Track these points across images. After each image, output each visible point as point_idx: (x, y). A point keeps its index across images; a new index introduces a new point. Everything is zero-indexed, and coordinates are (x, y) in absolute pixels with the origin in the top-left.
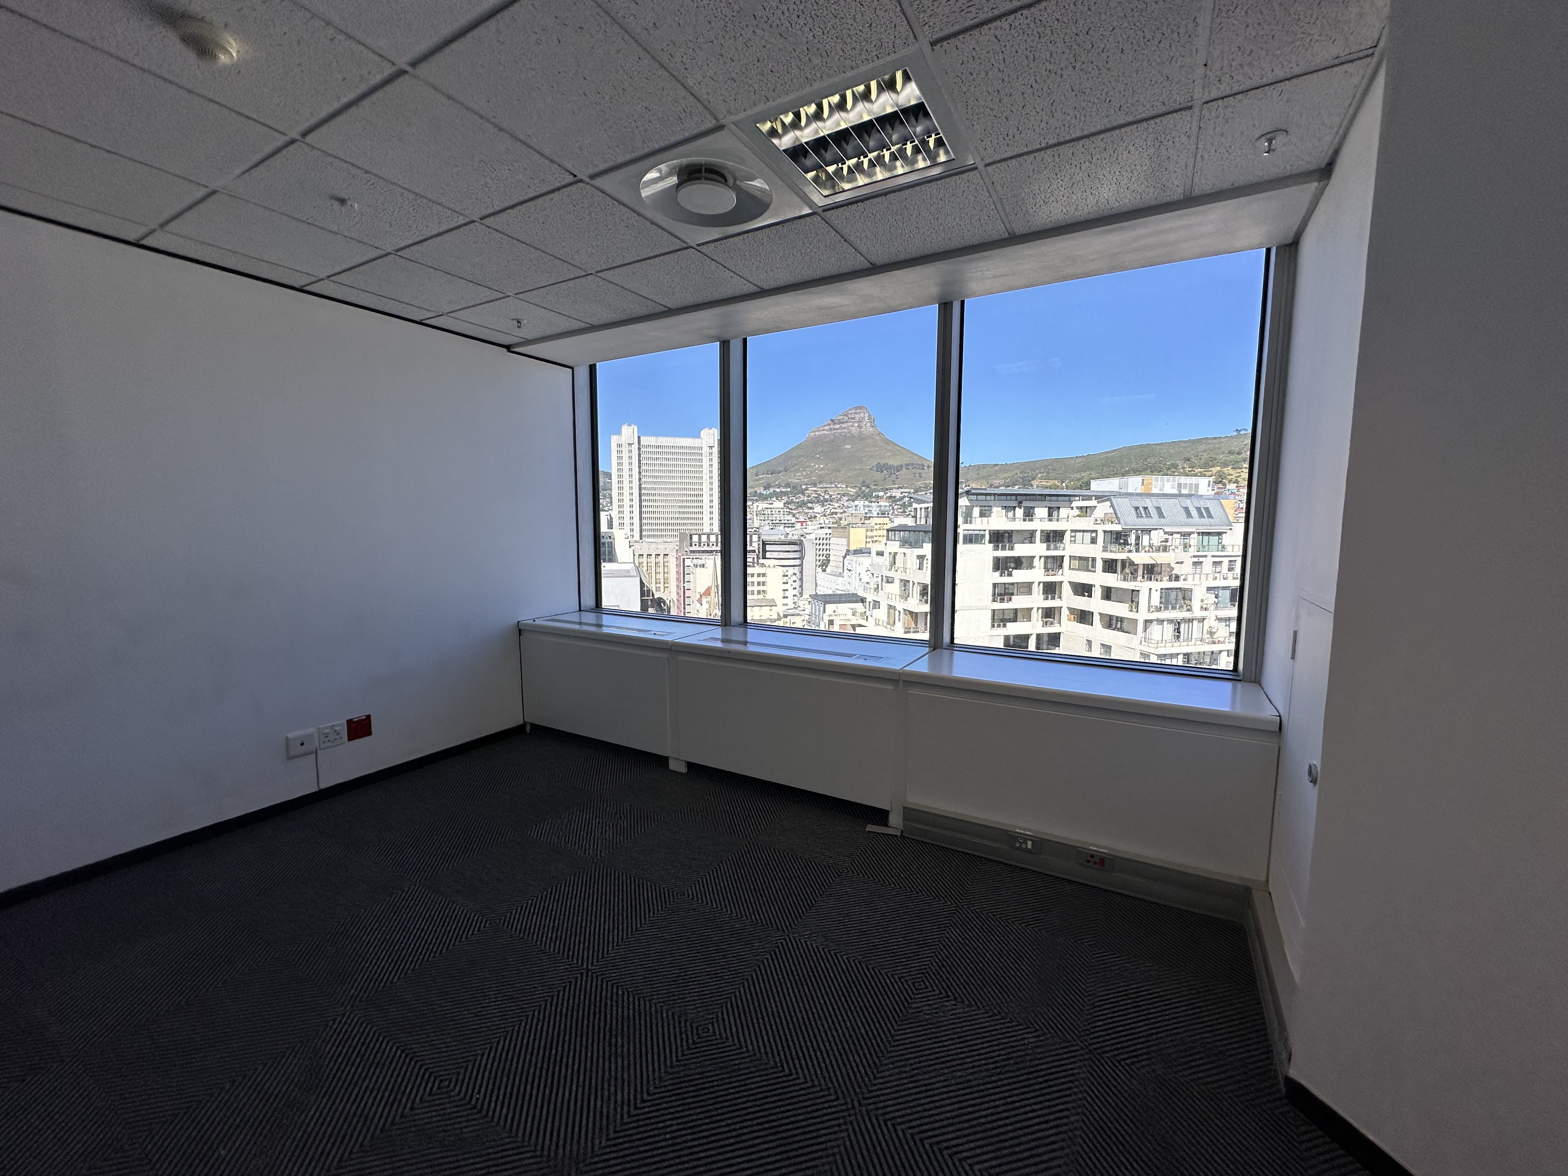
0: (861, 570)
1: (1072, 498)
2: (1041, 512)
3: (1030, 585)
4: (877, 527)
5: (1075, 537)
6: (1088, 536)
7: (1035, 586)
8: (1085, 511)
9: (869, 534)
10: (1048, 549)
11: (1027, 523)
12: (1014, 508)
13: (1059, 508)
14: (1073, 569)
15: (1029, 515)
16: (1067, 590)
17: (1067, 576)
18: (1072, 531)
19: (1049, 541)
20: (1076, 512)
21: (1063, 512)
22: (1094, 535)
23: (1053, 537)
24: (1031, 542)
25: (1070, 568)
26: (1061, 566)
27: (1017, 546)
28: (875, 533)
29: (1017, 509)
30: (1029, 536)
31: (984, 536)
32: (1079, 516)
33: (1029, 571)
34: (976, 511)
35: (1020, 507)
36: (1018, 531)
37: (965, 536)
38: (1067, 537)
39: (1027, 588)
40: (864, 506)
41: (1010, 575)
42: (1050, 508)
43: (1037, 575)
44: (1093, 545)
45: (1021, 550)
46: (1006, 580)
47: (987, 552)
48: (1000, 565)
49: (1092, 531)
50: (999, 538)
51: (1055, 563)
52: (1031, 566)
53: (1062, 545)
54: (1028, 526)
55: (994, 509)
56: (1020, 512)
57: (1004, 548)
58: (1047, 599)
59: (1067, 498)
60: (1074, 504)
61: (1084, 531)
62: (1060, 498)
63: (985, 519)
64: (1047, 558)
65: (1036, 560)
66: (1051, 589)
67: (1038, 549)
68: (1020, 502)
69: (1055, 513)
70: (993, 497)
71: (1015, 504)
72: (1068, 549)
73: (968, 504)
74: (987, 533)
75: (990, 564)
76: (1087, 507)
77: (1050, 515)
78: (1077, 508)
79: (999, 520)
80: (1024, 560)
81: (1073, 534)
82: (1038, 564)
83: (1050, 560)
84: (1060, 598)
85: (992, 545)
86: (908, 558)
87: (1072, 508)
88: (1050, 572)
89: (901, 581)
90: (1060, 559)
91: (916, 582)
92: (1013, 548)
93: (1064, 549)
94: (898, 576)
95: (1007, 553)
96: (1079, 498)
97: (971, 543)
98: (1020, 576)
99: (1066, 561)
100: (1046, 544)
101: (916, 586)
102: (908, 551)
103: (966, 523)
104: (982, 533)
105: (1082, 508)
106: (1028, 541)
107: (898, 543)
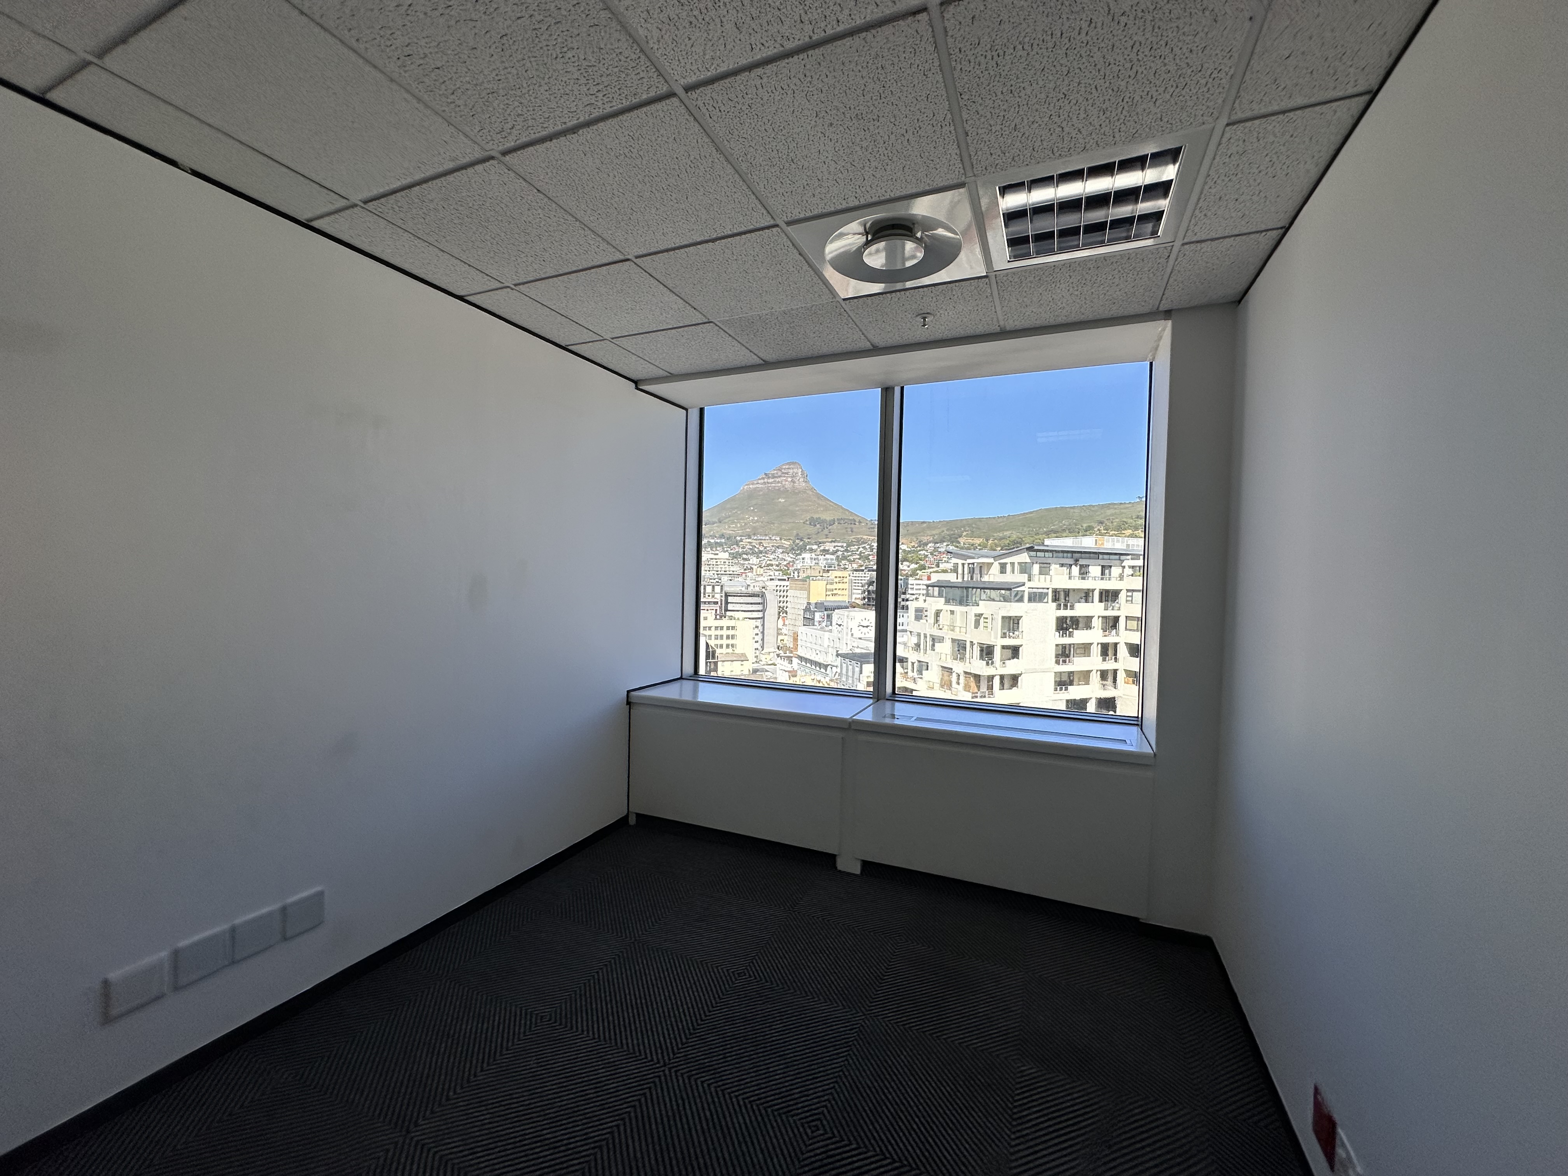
0: (853, 625)
1: (1122, 557)
2: (1095, 570)
3: (1089, 646)
4: (837, 580)
5: (1132, 596)
7: (1093, 647)
9: (829, 587)
10: (1106, 609)
11: (1085, 581)
12: (1071, 565)
13: (1111, 567)
14: (1130, 630)
15: (1084, 573)
16: (1123, 651)
17: (1123, 636)
18: (1128, 591)
19: (1107, 601)
20: (1131, 572)
21: (1116, 571)
23: (1109, 596)
24: (1087, 601)
25: (1126, 629)
26: (1115, 627)
27: (1077, 605)
28: (835, 586)
29: (1073, 567)
30: (1087, 595)
31: (1047, 594)
32: (1132, 575)
33: (1089, 631)
34: (1036, 568)
35: (1076, 565)
36: (1074, 590)
37: (1029, 594)
38: (1122, 596)
39: (1085, 649)
40: (811, 559)
41: (1070, 635)
42: (1103, 567)
43: (1095, 636)
45: (1081, 609)
46: (1066, 640)
47: (1050, 612)
48: (1064, 625)
50: (1062, 597)
51: (1112, 623)
52: (1088, 626)
53: (1117, 605)
54: (1085, 585)
55: (1053, 567)
56: (1075, 570)
57: (1065, 608)
58: (1104, 660)
59: (1117, 557)
60: (1125, 563)
62: (1112, 557)
63: (1047, 577)
64: (1103, 617)
65: (1094, 620)
66: (1106, 650)
67: (1095, 609)
68: (1077, 560)
69: (1107, 571)
70: (1050, 554)
71: (1071, 561)
72: (1124, 609)
73: (1028, 560)
74: (1050, 592)
75: (1053, 624)
77: (1103, 573)
78: (1130, 567)
79: (1058, 578)
80: (1080, 620)
81: (1130, 594)
82: (1097, 623)
83: (1105, 620)
84: (1116, 660)
85: (1055, 604)
86: (958, 615)
87: (1124, 567)
88: (1107, 633)
89: (953, 640)
90: (1116, 619)
91: (975, 642)
92: (1072, 608)
93: (1119, 609)
94: (948, 636)
95: (1068, 613)
96: (1129, 557)
97: (1035, 601)
98: (1079, 636)
99: (1122, 621)
100: (1103, 604)
101: (975, 647)
102: (958, 609)
103: (1029, 580)
104: (1045, 591)
105: (1133, 567)
106: (1083, 600)
107: (943, 600)
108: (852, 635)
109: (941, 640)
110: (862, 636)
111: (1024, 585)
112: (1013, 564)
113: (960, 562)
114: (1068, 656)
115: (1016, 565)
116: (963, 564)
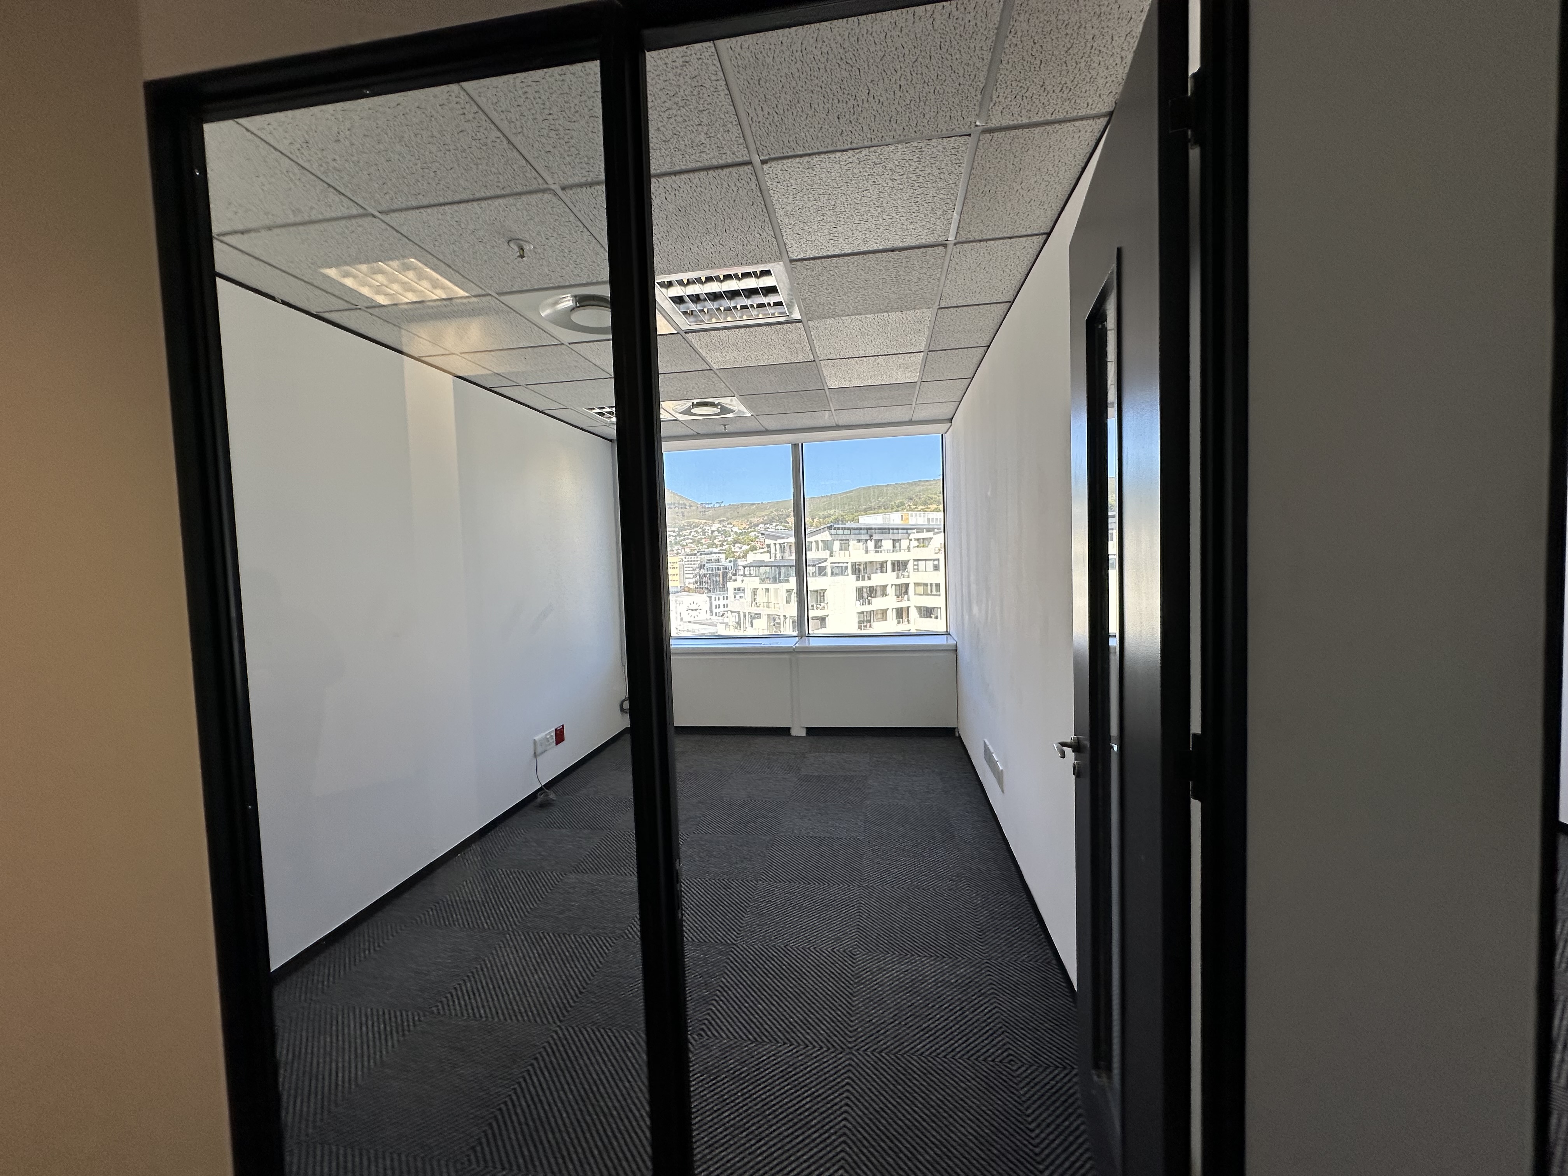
1: (909, 531)
2: (887, 544)
3: (884, 612)
5: (918, 565)
6: (930, 564)
7: (889, 613)
8: (923, 543)
10: (898, 577)
11: (879, 554)
12: (867, 540)
13: (900, 540)
14: (918, 595)
15: (878, 545)
16: (914, 613)
17: (914, 601)
18: (915, 560)
19: (898, 570)
20: (915, 543)
21: (904, 543)
22: (936, 563)
23: (900, 566)
24: (882, 572)
25: (915, 594)
26: (906, 592)
27: (873, 576)
29: (869, 541)
30: (882, 566)
31: (847, 568)
32: (918, 546)
33: (884, 598)
34: (837, 545)
35: (871, 540)
36: (870, 562)
37: (832, 568)
38: (910, 566)
41: (869, 603)
42: (894, 540)
43: (889, 602)
44: (936, 572)
45: (877, 579)
46: (867, 608)
47: (850, 582)
48: (864, 595)
49: (934, 560)
50: (860, 569)
51: (903, 590)
52: (884, 594)
53: (907, 574)
54: (880, 557)
55: (852, 543)
56: (871, 545)
57: (864, 579)
58: (899, 622)
59: (905, 531)
60: (912, 536)
61: (926, 560)
62: (901, 531)
63: (847, 552)
64: (895, 585)
65: (888, 588)
66: (900, 613)
68: (871, 536)
69: (897, 545)
70: (849, 532)
71: (866, 537)
72: (912, 577)
73: (829, 538)
74: (850, 565)
75: (854, 595)
76: (923, 539)
77: (894, 547)
78: (915, 540)
79: (857, 553)
80: (877, 588)
81: (916, 563)
82: (891, 591)
83: (898, 587)
84: (908, 621)
85: (854, 576)
86: (772, 592)
87: (911, 540)
88: (900, 598)
89: (769, 616)
90: (907, 585)
91: (787, 616)
92: (869, 579)
93: (909, 577)
94: (764, 611)
95: (866, 583)
96: (915, 531)
97: (837, 574)
98: (878, 603)
99: (911, 588)
100: (895, 573)
101: (788, 620)
102: (772, 586)
103: (832, 555)
104: (845, 564)
105: (918, 540)
106: (879, 571)
107: (757, 579)
108: (682, 619)
109: (758, 616)
110: (692, 619)
111: (826, 560)
112: (817, 542)
113: (772, 542)
114: (869, 621)
115: (820, 542)
116: (775, 545)
